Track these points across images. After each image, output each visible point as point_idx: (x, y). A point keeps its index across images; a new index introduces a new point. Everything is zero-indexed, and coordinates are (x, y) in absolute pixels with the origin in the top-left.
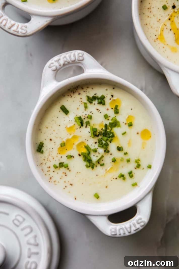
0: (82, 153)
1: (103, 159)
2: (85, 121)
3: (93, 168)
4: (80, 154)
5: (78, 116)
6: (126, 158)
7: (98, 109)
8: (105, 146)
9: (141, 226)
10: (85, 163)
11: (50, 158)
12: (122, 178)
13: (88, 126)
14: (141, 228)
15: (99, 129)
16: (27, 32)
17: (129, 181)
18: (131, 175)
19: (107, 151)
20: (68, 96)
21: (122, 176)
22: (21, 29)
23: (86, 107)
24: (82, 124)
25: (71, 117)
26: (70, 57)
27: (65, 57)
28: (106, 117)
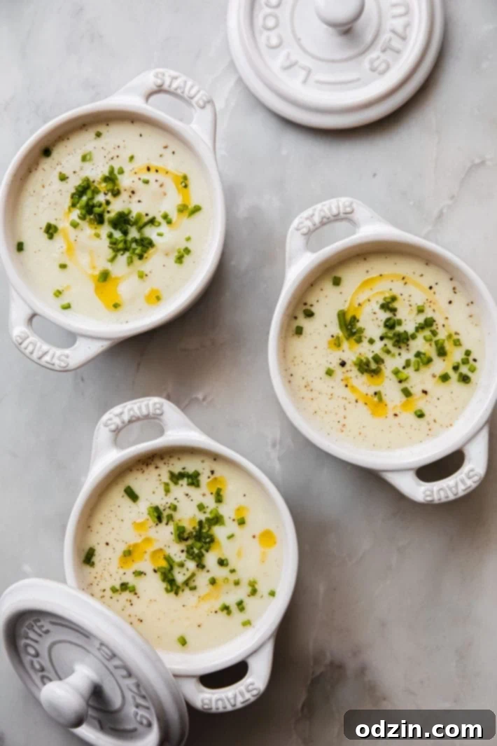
0: (159, 569)
1: (195, 578)
2: (165, 514)
3: (176, 593)
4: (156, 568)
5: (154, 505)
6: (233, 577)
7: (187, 495)
8: (197, 559)
9: (254, 696)
10: (164, 585)
11: (106, 575)
12: (225, 612)
13: (171, 523)
14: (253, 699)
15: (189, 527)
16: (68, 365)
17: (238, 617)
18: (241, 607)
19: (201, 566)
20: (138, 470)
21: (226, 608)
22: (59, 359)
23: (167, 491)
24: (159, 519)
25: (143, 506)
26: (140, 408)
27: (132, 409)
28: (201, 507)
